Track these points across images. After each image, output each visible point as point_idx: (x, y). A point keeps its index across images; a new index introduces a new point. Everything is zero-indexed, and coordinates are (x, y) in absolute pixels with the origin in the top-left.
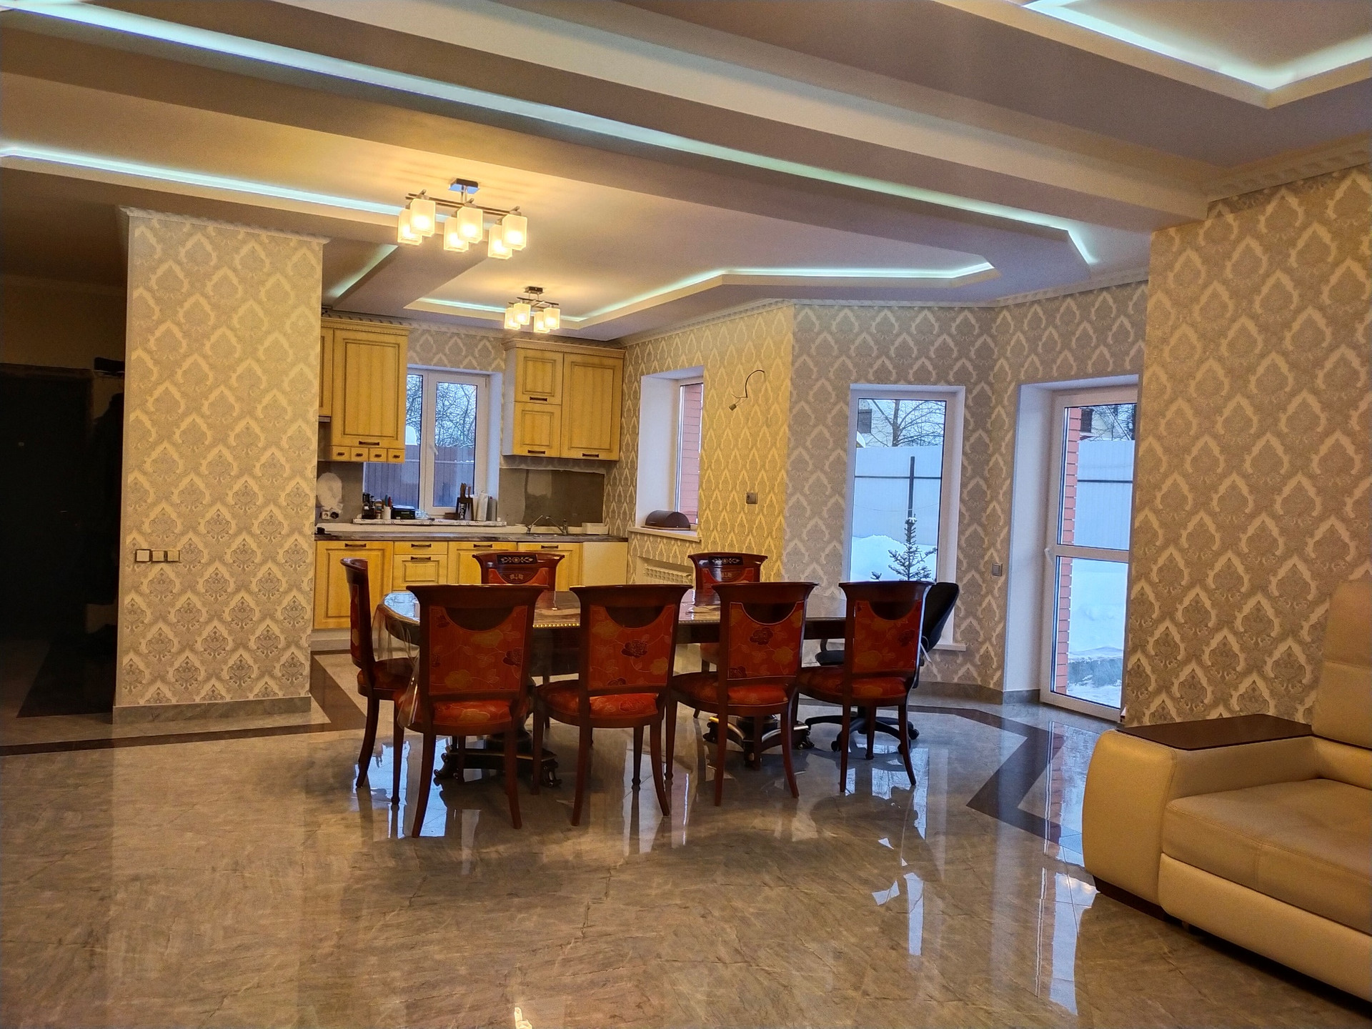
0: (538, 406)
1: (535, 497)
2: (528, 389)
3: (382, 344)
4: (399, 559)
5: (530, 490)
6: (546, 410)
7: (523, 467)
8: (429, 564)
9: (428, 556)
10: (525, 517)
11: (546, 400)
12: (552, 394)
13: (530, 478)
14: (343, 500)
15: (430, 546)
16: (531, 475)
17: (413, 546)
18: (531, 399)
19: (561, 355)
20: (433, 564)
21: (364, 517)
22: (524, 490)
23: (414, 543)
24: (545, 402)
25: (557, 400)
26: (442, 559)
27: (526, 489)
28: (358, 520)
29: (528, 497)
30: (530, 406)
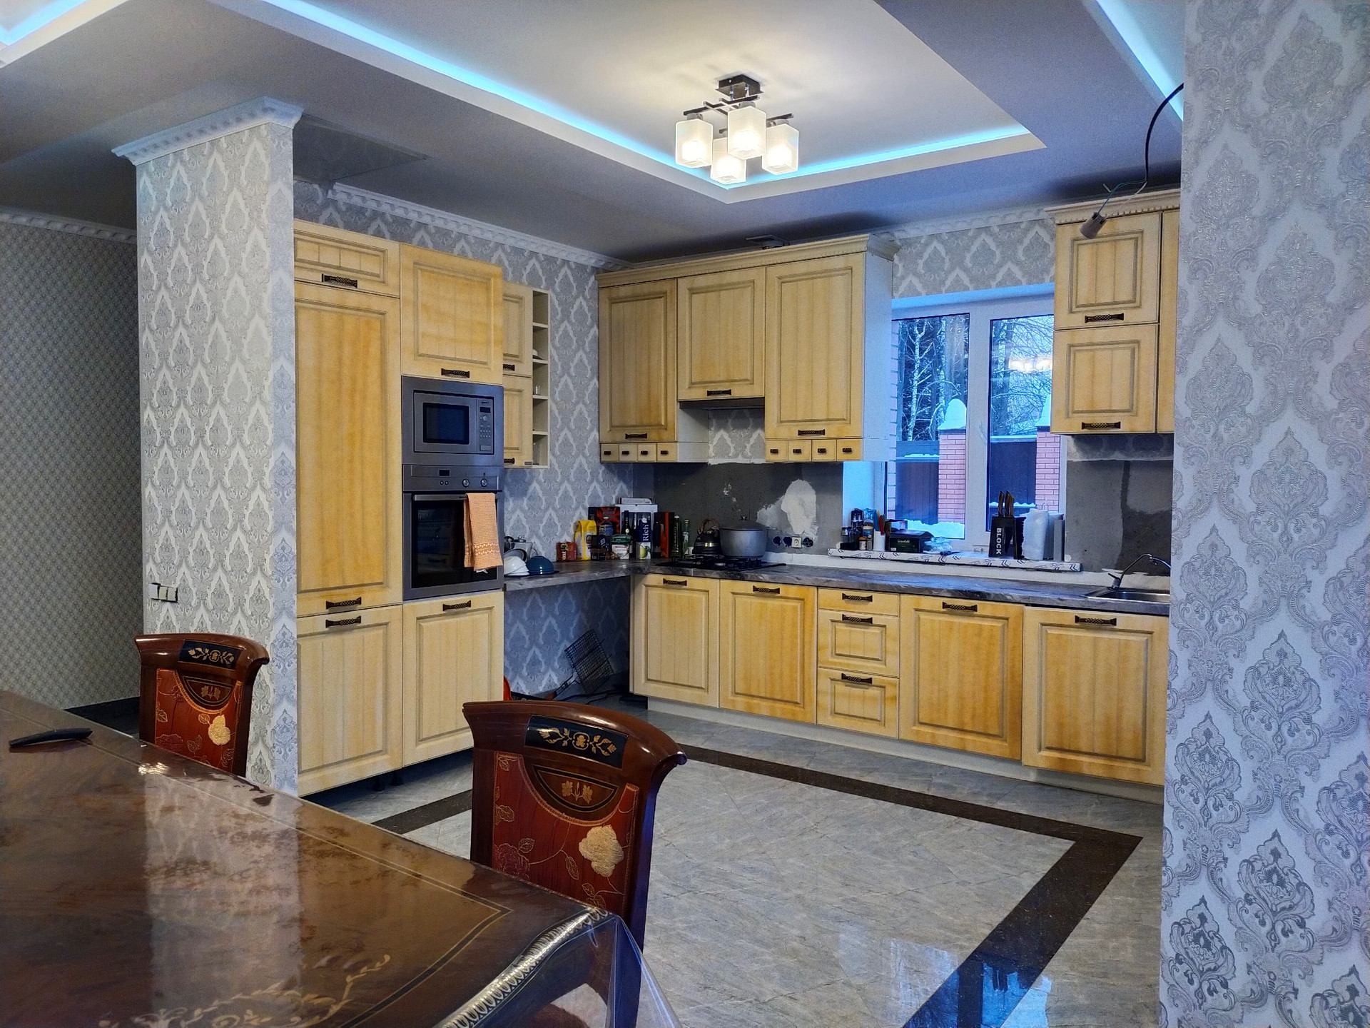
0: (1102, 333)
1: (1143, 516)
2: (1081, 302)
3: (827, 274)
4: (826, 616)
5: (1135, 502)
6: (1120, 339)
7: (1118, 456)
8: (872, 630)
9: (869, 616)
10: (1122, 554)
11: (1121, 317)
12: (1134, 302)
13: (1132, 481)
14: (818, 520)
15: (870, 599)
16: (1134, 473)
17: (844, 597)
18: (1087, 319)
19: (1156, 217)
20: (876, 630)
21: (843, 547)
22: (1119, 502)
23: (849, 593)
24: (1119, 322)
25: (1148, 313)
26: (891, 622)
27: (1124, 500)
28: (836, 551)
29: (1128, 515)
30: (1084, 336)
